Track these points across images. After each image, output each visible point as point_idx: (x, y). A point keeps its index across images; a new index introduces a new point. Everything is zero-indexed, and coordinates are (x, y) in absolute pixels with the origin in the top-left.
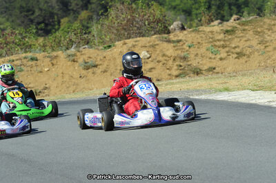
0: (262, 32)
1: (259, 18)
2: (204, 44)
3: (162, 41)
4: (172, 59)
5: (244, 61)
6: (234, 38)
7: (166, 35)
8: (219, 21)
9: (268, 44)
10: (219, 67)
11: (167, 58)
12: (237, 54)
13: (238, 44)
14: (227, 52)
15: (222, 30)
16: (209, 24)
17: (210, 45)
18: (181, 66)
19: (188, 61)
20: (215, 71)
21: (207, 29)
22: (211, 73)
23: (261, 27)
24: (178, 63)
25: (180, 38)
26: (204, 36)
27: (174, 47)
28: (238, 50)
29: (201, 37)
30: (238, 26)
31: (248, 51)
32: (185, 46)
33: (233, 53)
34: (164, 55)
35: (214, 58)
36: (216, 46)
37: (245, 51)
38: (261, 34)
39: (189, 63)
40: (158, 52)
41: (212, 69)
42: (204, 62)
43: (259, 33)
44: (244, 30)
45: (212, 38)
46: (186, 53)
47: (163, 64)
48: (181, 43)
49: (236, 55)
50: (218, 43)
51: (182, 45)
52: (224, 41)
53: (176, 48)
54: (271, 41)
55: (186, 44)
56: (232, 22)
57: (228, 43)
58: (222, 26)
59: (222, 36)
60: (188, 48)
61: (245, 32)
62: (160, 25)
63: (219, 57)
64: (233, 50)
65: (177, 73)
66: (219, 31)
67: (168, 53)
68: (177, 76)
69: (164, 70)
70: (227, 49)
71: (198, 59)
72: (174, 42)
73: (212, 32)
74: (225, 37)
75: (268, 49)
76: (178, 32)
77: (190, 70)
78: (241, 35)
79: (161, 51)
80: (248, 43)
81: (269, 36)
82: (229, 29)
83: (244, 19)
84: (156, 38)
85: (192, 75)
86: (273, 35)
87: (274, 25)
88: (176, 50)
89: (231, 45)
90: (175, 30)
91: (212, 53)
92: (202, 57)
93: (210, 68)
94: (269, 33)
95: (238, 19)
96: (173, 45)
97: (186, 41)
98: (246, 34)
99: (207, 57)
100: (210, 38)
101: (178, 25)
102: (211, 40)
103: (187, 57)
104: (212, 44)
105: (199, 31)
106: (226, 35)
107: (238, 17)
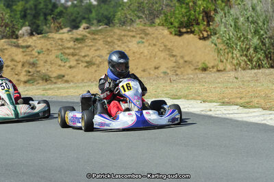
0: (112, 42)
1: (109, 28)
2: (53, 51)
3: (9, 45)
4: (20, 65)
5: (93, 70)
6: (84, 47)
7: (15, 40)
8: (68, 29)
10: (68, 75)
11: (15, 63)
12: (87, 62)
13: (87, 53)
14: (77, 60)
15: (72, 38)
16: (57, 31)
17: (59, 53)
18: (29, 72)
19: (37, 67)
20: (64, 78)
21: (57, 36)
22: (60, 80)
23: (111, 37)
24: (26, 69)
25: (29, 44)
26: (53, 43)
27: (23, 52)
28: (87, 59)
29: (51, 44)
30: (88, 35)
31: (98, 61)
32: (34, 52)
33: (82, 61)
34: (12, 60)
35: (64, 66)
36: (66, 54)
37: (94, 59)
38: (111, 44)
39: (38, 69)
40: (6, 57)
41: (61, 77)
42: (53, 69)
43: (109, 42)
44: (94, 39)
45: (61, 45)
46: (35, 59)
47: (12, 69)
48: (30, 49)
49: (85, 64)
50: (67, 51)
51: (31, 51)
52: (74, 49)
53: (25, 54)
55: (36, 50)
56: (81, 31)
57: (77, 51)
58: (72, 34)
59: (71, 44)
60: (37, 54)
61: (95, 41)
62: (8, 29)
63: (68, 65)
64: (82, 59)
65: (25, 78)
66: (68, 39)
67: (17, 58)
68: (25, 82)
69: (12, 75)
70: (77, 57)
71: (48, 67)
72: (23, 47)
73: (61, 39)
74: (75, 45)
76: (26, 37)
77: (39, 77)
78: (91, 44)
79: (10, 55)
80: (98, 53)
81: (118, 46)
82: (79, 37)
83: (93, 28)
84: (5, 42)
85: (41, 81)
86: (123, 46)
87: (124, 35)
88: (25, 55)
89: (81, 54)
90: (24, 35)
91: (62, 60)
92: (51, 64)
93: (59, 75)
94: (119, 43)
95: (88, 28)
96: (21, 50)
97: (36, 47)
98: (96, 43)
99: (56, 64)
100: (60, 45)
101: (26, 31)
102: (61, 47)
103: (37, 64)
104: (62, 51)
105: (48, 38)
106: (76, 43)
107: (88, 25)
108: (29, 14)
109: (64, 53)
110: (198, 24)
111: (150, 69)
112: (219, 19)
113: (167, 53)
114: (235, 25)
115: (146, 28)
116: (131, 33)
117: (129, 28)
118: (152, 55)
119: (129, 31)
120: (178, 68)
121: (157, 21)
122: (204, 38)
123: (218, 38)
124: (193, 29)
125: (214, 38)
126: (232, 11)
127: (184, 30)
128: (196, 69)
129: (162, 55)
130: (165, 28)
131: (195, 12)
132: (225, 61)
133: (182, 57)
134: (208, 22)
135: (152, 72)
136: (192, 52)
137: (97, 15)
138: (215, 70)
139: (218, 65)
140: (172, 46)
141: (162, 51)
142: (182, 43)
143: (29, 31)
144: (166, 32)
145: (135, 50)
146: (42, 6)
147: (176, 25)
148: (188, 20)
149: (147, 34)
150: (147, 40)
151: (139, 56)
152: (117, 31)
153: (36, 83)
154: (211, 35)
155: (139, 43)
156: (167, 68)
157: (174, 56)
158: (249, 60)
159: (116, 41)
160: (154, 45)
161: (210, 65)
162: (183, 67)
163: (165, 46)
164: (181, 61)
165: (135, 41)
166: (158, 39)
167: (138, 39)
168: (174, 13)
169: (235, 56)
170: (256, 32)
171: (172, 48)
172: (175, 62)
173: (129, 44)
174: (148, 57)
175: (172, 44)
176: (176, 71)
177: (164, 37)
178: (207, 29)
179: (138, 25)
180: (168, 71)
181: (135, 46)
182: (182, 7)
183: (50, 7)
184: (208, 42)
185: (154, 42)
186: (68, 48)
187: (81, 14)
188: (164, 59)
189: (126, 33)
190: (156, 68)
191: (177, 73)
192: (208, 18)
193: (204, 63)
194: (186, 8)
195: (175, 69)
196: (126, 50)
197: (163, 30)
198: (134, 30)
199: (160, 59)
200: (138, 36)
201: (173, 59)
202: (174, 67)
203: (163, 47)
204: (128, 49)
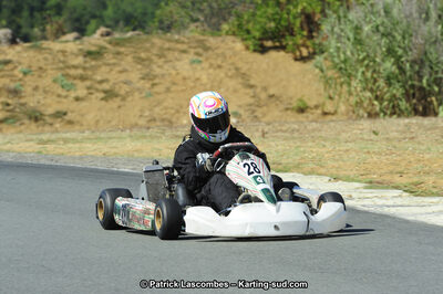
0: (149, 59)
1: (144, 37)
2: (50, 72)
5: (115, 105)
6: (100, 66)
8: (75, 34)
9: (156, 81)
10: (72, 112)
12: (105, 92)
13: (106, 76)
14: (88, 88)
15: (80, 50)
16: (57, 37)
17: (59, 74)
18: (8, 105)
19: (20, 97)
20: (66, 118)
21: (56, 46)
22: (59, 120)
23: (147, 50)
24: (3, 99)
25: (8, 58)
26: (50, 57)
28: (106, 86)
29: (46, 59)
30: (108, 46)
31: (123, 90)
32: (16, 72)
33: (97, 90)
35: (66, 97)
36: (70, 76)
37: (117, 87)
38: (147, 63)
39: (23, 101)
41: (60, 115)
42: (49, 101)
43: (143, 60)
44: (118, 53)
45: (63, 62)
46: (18, 83)
48: (10, 66)
49: (102, 95)
50: (72, 72)
51: (12, 70)
52: (85, 69)
53: (2, 73)
54: (163, 75)
55: (20, 68)
56: (96, 39)
57: (90, 73)
58: (82, 44)
59: (80, 60)
60: (21, 76)
61: (119, 57)
63: (73, 95)
64: (98, 86)
65: (0, 116)
66: (75, 51)
68: (0, 122)
70: (88, 83)
71: (39, 96)
73: (63, 52)
74: (85, 62)
75: (156, 89)
76: (5, 47)
77: (25, 113)
78: (113, 61)
80: (123, 77)
81: (159, 67)
82: (93, 49)
83: (117, 35)
85: (27, 121)
86: (166, 67)
88: (2, 77)
89: (95, 77)
90: (1, 42)
91: (63, 87)
92: (45, 92)
93: (58, 112)
94: (161, 62)
95: (108, 34)
97: (20, 63)
98: (121, 60)
99: (53, 93)
100: (60, 61)
101: (5, 35)
102: (61, 65)
103: (20, 91)
104: (63, 72)
105: (40, 49)
106: (88, 59)
107: (109, 30)
108: (5, 6)
109: (67, 76)
110: (292, 34)
112: (329, 28)
113: (240, 80)
114: (355, 39)
115: (205, 38)
116: (180, 46)
117: (177, 37)
118: (216, 84)
119: (177, 41)
120: (259, 106)
121: (225, 27)
122: (303, 59)
123: (326, 59)
124: (284, 44)
125: (319, 58)
126: (352, 15)
127: (269, 44)
128: (287, 109)
129: (232, 83)
130: (238, 40)
131: (288, 14)
132: (336, 97)
133: (265, 89)
134: (310, 31)
136: (282, 80)
137: (115, 13)
138: (319, 111)
139: (324, 104)
140: (249, 69)
141: (231, 77)
142: (264, 66)
143: (10, 36)
144: (239, 46)
145: (185, 74)
147: (257, 34)
148: (277, 27)
149: (207, 49)
150: (207, 59)
151: (192, 84)
152: (157, 41)
153: (18, 124)
154: (314, 53)
155: (193, 62)
156: (240, 106)
157: (252, 87)
158: (377, 98)
159: (155, 59)
160: (220, 67)
161: (312, 103)
162: (266, 105)
163: (237, 69)
164: (263, 96)
165: (187, 58)
166: (225, 57)
167: (191, 56)
168: (254, 15)
169: (353, 89)
170: (390, 52)
171: (248, 73)
172: (253, 97)
173: (177, 63)
174: (208, 86)
175: (248, 67)
176: (254, 111)
177: (235, 54)
178: (309, 43)
179: (193, 32)
180: (241, 112)
181: (187, 67)
182: (268, 5)
184: (309, 66)
185: (219, 62)
187: (89, 9)
188: (235, 91)
189: (172, 45)
191: (256, 114)
192: (311, 24)
193: (301, 100)
195: (253, 108)
196: (170, 74)
197: (234, 42)
198: (186, 41)
199: (227, 90)
200: (192, 51)
201: (250, 91)
202: (250, 105)
203: (234, 71)
204: (174, 72)
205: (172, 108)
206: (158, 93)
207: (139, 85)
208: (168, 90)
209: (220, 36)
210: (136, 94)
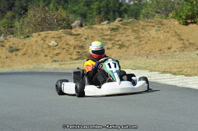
0: (138, 30)
1: (136, 21)
2: (96, 38)
3: (65, 33)
4: (72, 48)
5: (124, 51)
6: (117, 34)
7: (69, 30)
8: (107, 21)
9: (141, 39)
11: (69, 47)
12: (120, 45)
13: (120, 38)
14: (112, 44)
15: (109, 28)
16: (100, 23)
18: (79, 52)
19: (84, 49)
21: (99, 27)
23: (137, 27)
24: (77, 50)
25: (79, 33)
26: (96, 32)
27: (75, 38)
28: (120, 43)
29: (95, 32)
30: (121, 26)
31: (127, 44)
32: (82, 39)
33: (116, 44)
34: (67, 44)
37: (125, 43)
39: (85, 51)
40: (63, 42)
43: (136, 31)
44: (125, 28)
45: (102, 33)
46: (83, 43)
47: (67, 51)
48: (80, 36)
49: (119, 46)
50: (106, 37)
52: (111, 36)
54: (144, 37)
55: (84, 37)
56: (116, 23)
57: (113, 37)
58: (109, 25)
59: (109, 32)
60: (84, 40)
61: (126, 30)
62: (65, 22)
63: (106, 47)
65: (74, 57)
67: (70, 43)
68: (76, 59)
69: (67, 55)
70: (112, 42)
72: (74, 35)
73: (102, 29)
74: (111, 33)
75: (141, 43)
76: (78, 28)
77: (86, 56)
78: (123, 32)
79: (65, 41)
80: (128, 38)
81: (142, 33)
82: (114, 27)
83: (125, 21)
84: (62, 31)
86: (145, 33)
87: (147, 26)
88: (76, 41)
89: (115, 39)
90: (76, 26)
94: (143, 31)
95: (121, 21)
96: (74, 37)
97: (84, 35)
100: (100, 33)
101: (78, 23)
102: (101, 35)
103: (84, 46)
104: (102, 38)
105: (92, 28)
106: (112, 31)
107: (121, 19)
109: (104, 39)
111: (165, 49)
113: (177, 37)
115: (162, 20)
116: (151, 24)
117: (150, 20)
118: (166, 39)
119: (150, 22)
120: (185, 48)
121: (171, 15)
124: (196, 21)
127: (189, 21)
129: (174, 39)
130: (176, 20)
133: (188, 40)
135: (166, 51)
136: (195, 36)
140: (181, 32)
141: (173, 36)
142: (188, 31)
143: (80, 24)
144: (177, 23)
145: (154, 36)
146: (111, 5)
147: (184, 17)
148: (192, 14)
149: (162, 25)
150: (163, 29)
151: (156, 40)
152: (141, 22)
155: (157, 31)
156: (177, 48)
157: (182, 40)
159: (140, 30)
160: (168, 32)
162: (188, 47)
163: (176, 33)
164: (187, 43)
165: (154, 29)
166: (170, 27)
167: (156, 28)
168: (182, 9)
171: (180, 34)
172: (183, 44)
173: (150, 31)
174: (163, 41)
175: (180, 31)
177: (175, 26)
179: (157, 18)
180: (178, 50)
181: (154, 33)
182: (188, 5)
183: (117, 6)
185: (168, 30)
186: (107, 35)
188: (175, 42)
189: (148, 24)
190: (169, 48)
194: (191, 6)
195: (183, 49)
196: (147, 36)
197: (174, 21)
198: (154, 21)
199: (172, 42)
200: (157, 26)
201: (181, 42)
202: (182, 48)
203: (174, 34)
204: (149, 35)
205: (148, 51)
206: (142, 44)
207: (134, 41)
208: (146, 43)
209: (169, 19)
210: (133, 45)
